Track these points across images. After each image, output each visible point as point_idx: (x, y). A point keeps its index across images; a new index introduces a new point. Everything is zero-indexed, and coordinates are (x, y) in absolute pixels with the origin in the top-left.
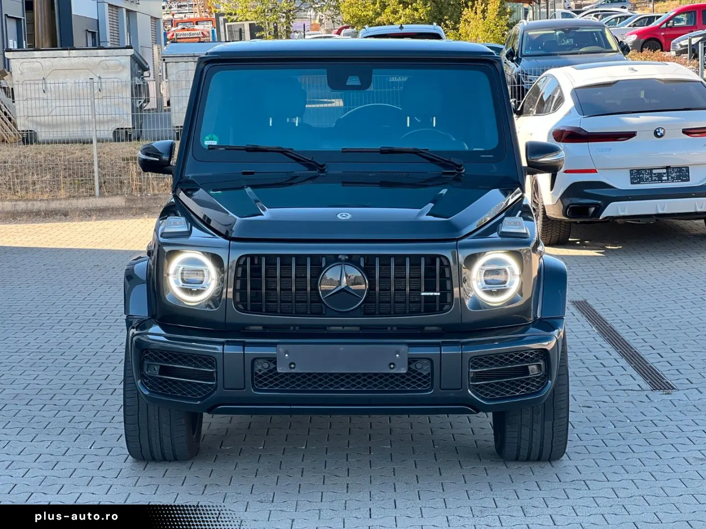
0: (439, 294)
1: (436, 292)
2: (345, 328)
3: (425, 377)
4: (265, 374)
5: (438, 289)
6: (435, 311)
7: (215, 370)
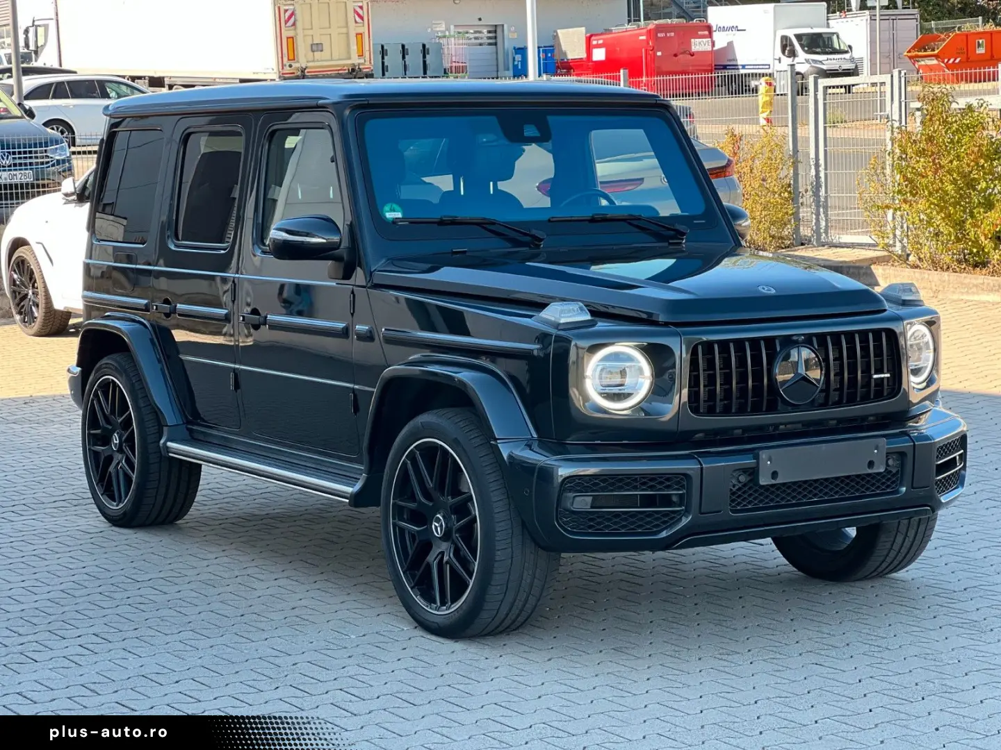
0: (888, 375)
1: (883, 373)
2: (788, 426)
3: (894, 475)
4: (739, 489)
5: (885, 370)
6: (870, 399)
7: (685, 491)
